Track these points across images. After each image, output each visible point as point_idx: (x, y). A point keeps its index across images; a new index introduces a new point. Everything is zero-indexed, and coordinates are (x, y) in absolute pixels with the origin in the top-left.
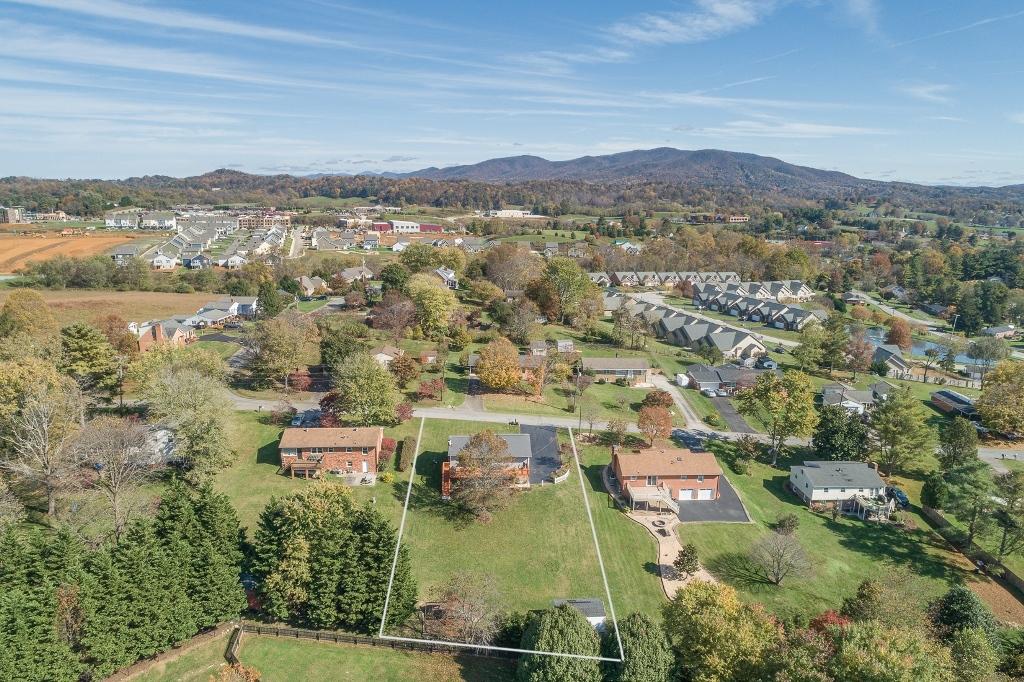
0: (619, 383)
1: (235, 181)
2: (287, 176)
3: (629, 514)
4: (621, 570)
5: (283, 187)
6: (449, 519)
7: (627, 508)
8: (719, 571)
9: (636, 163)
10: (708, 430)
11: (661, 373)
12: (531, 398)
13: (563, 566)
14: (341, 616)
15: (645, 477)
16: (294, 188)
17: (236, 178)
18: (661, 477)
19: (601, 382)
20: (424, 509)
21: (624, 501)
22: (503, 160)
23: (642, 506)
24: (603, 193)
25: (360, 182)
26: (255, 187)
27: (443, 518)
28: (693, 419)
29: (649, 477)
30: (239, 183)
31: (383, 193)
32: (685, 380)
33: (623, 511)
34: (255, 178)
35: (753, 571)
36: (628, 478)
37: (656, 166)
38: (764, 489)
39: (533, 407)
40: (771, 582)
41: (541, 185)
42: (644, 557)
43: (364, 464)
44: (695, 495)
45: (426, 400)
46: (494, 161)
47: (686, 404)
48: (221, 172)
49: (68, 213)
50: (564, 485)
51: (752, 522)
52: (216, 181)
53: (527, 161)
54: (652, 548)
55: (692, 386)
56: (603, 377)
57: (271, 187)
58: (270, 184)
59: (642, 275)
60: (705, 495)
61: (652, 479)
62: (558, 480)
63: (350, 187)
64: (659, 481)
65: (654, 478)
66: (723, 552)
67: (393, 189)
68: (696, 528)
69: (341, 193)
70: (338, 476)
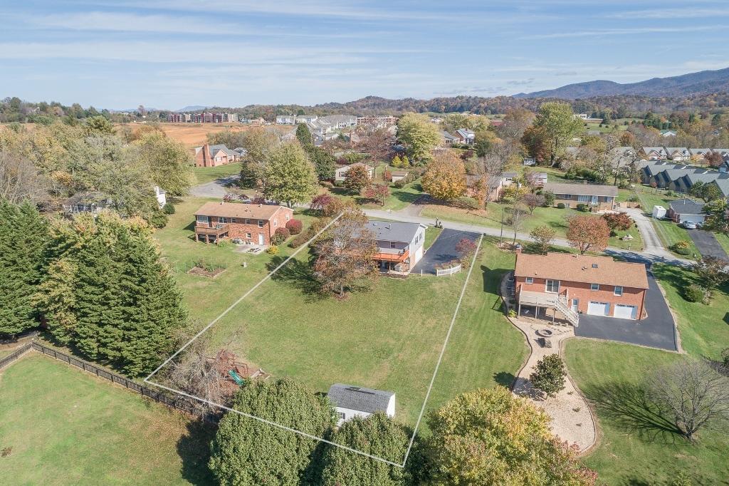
0: (580, 208)
1: (377, 103)
2: (411, 99)
3: (512, 319)
4: (463, 373)
5: (407, 107)
6: (305, 292)
7: (513, 312)
8: (601, 401)
9: (703, 81)
10: (670, 257)
11: (638, 207)
12: (474, 212)
13: (396, 354)
14: (101, 350)
15: (545, 280)
16: (414, 107)
17: (378, 102)
18: (565, 283)
19: (561, 207)
20: (289, 281)
21: (512, 305)
22: (579, 85)
23: (530, 311)
24: (663, 104)
25: (460, 101)
26: (389, 107)
27: (300, 290)
28: (655, 245)
29: (550, 281)
30: (379, 105)
31: (475, 108)
32: (661, 211)
33: (506, 314)
34: (389, 101)
35: (656, 411)
36: (523, 279)
37: (724, 82)
38: (723, 322)
39: (472, 218)
40: (680, 432)
41: (606, 99)
42: (501, 365)
43: (261, 237)
44: (610, 310)
45: (370, 204)
46: (572, 85)
47: (654, 233)
48: (368, 98)
49: (266, 120)
50: (447, 278)
51: (681, 351)
52: (365, 104)
53: (599, 84)
54: (520, 357)
55: (669, 217)
56: (564, 202)
57: (399, 107)
58: (399, 105)
59: (670, 150)
60: (623, 313)
61: (553, 284)
62: (440, 272)
63: (452, 104)
64: (562, 288)
65: (556, 282)
66: (618, 379)
67: (482, 105)
68: (592, 345)
69: (445, 109)
70: (237, 245)
